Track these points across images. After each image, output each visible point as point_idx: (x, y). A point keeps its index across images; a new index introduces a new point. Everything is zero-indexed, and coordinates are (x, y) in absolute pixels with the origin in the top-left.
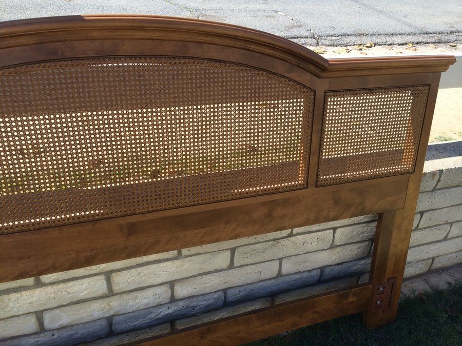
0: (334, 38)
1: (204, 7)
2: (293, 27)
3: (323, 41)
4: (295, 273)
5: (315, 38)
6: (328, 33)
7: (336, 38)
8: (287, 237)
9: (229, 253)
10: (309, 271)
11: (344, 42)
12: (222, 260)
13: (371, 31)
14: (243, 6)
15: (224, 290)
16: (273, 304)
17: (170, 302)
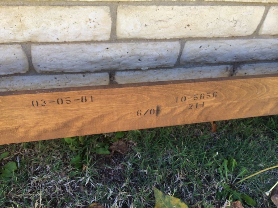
15: (183, 41)
16: (232, 75)
17: (110, 41)
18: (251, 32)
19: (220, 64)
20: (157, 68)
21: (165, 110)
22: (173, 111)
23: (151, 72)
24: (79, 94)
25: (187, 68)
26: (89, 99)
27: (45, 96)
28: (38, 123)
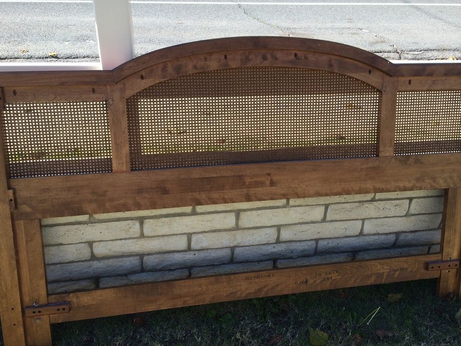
0: (416, 53)
1: (294, 26)
2: (377, 42)
3: (406, 55)
4: (374, 234)
5: (398, 53)
6: (410, 48)
7: (419, 53)
8: (370, 201)
9: (323, 208)
10: (386, 234)
11: (427, 56)
12: (318, 213)
13: (454, 47)
14: (329, 25)
15: (317, 240)
16: (354, 259)
17: (276, 243)
18: (358, 234)
19: (343, 252)
20: (302, 257)
21: (311, 281)
22: (315, 281)
23: (299, 259)
24: (267, 273)
25: (322, 255)
26: (272, 275)
27: (252, 274)
28: (247, 288)
